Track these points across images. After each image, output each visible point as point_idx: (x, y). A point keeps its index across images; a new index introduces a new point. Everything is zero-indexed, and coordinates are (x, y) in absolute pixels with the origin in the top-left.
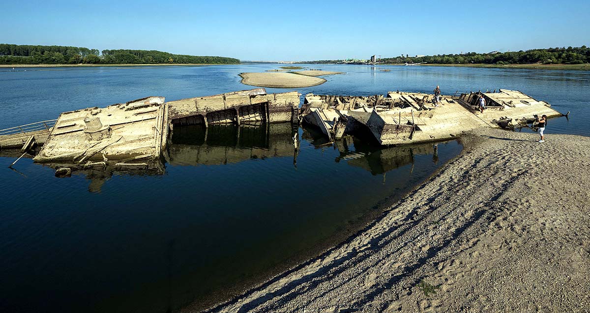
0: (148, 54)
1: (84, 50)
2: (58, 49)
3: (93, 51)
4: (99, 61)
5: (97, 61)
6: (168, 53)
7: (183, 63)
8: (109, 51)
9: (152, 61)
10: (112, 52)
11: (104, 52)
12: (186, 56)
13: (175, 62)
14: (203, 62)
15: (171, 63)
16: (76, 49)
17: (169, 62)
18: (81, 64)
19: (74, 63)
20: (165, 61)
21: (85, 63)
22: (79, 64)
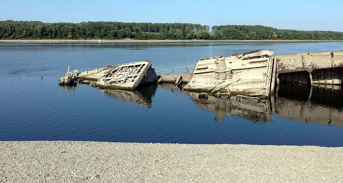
0: (252, 30)
1: (198, 26)
2: (179, 26)
3: (205, 27)
4: (209, 37)
5: (207, 37)
6: (272, 28)
7: (287, 39)
8: (218, 27)
9: (256, 37)
11: (213, 28)
12: (292, 31)
13: (279, 37)
14: (310, 38)
15: (275, 39)
16: (192, 26)
17: (272, 38)
18: (195, 40)
19: (190, 38)
20: (269, 37)
21: (198, 39)
22: (193, 40)
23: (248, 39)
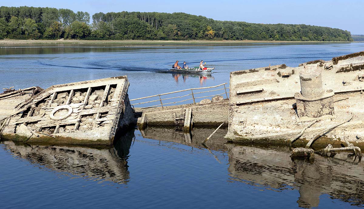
0: (170, 20)
1: (66, 13)
2: (29, 13)
3: (80, 14)
4: (90, 34)
5: (86, 34)
6: (205, 18)
7: (232, 38)
8: (104, 15)
9: (177, 34)
10: (108, 17)
11: (96, 17)
12: (240, 24)
13: (217, 36)
14: (272, 37)
15: (210, 39)
16: (54, 13)
17: (205, 37)
18: (62, 40)
19: (53, 37)
20: (200, 35)
21: (67, 38)
22: (58, 40)
23: (162, 39)
